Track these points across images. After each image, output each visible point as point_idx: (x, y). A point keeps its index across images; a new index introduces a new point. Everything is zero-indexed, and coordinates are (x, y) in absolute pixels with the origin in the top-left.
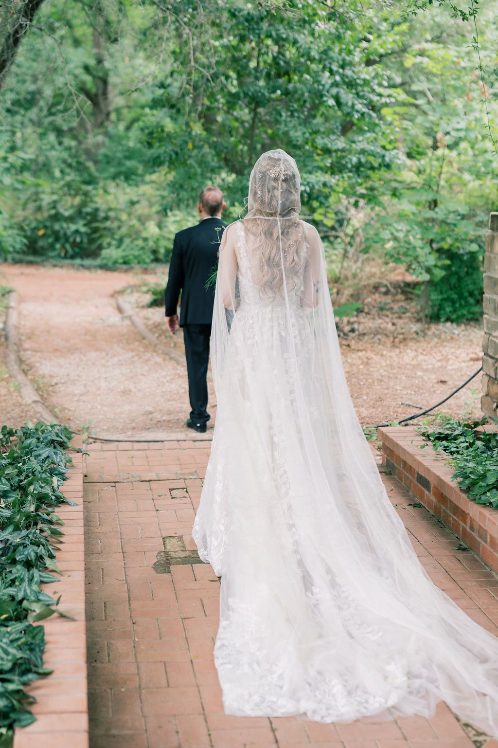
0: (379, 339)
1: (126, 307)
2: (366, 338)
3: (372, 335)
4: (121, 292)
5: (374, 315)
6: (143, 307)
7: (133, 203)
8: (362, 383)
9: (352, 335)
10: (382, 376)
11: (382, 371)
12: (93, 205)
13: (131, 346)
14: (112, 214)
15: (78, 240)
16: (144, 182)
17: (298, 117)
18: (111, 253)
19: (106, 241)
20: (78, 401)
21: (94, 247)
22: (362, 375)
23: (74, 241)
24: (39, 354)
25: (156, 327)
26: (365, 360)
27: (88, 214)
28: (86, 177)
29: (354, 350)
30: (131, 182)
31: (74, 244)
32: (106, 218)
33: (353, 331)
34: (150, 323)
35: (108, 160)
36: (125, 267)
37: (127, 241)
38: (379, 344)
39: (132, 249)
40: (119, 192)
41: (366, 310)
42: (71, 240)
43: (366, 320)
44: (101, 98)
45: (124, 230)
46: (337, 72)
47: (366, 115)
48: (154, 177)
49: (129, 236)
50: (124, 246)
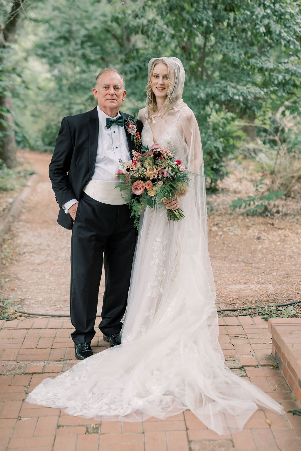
0: (297, 219)
2: (288, 218)
3: (293, 216)
5: (298, 199)
8: (275, 259)
9: (276, 215)
10: (294, 252)
11: (294, 248)
17: (237, 42)
20: (33, 270)
22: (277, 251)
24: (29, 225)
26: (283, 238)
29: (276, 228)
33: (278, 212)
38: (297, 224)
41: (292, 195)
43: (292, 202)
46: (269, 6)
47: (291, 43)
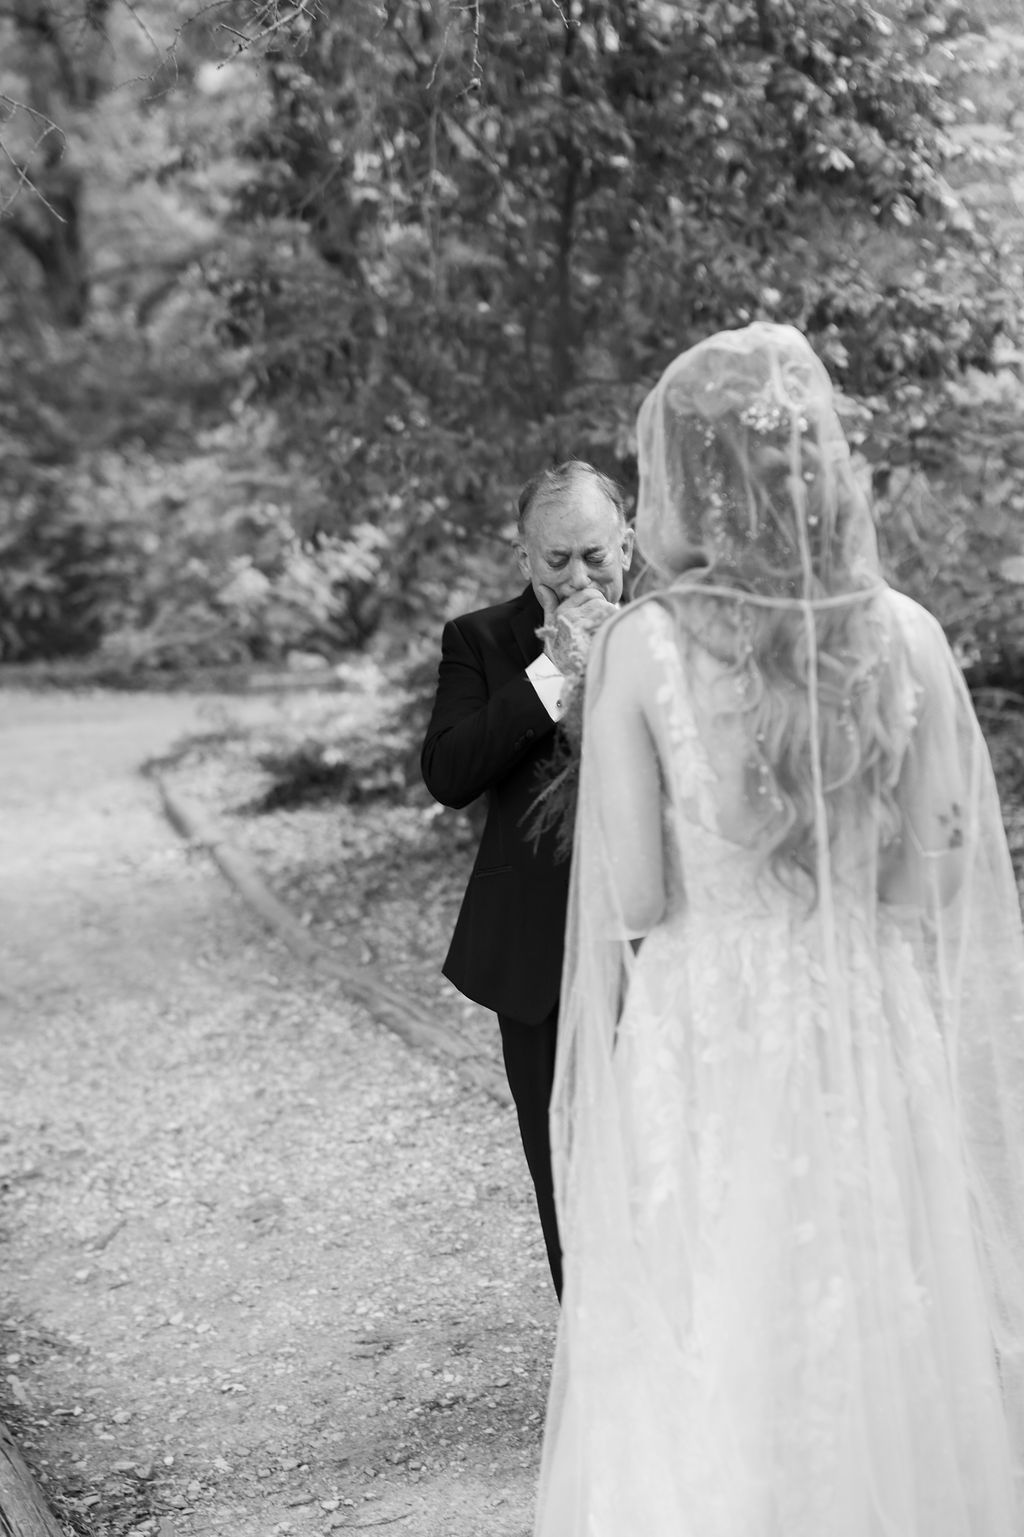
1: (194, 813)
4: (171, 762)
6: (243, 811)
7: (172, 506)
12: (69, 519)
13: (236, 965)
14: (118, 538)
15: (35, 610)
16: (197, 452)
18: (129, 642)
19: (109, 610)
21: (80, 625)
23: (26, 613)
25: (297, 883)
27: (55, 541)
28: (42, 445)
30: (164, 452)
31: (25, 623)
32: (106, 550)
34: (274, 867)
35: (96, 401)
36: (165, 677)
37: (167, 608)
39: (181, 628)
40: (132, 480)
42: (17, 611)
44: (63, 251)
45: (155, 578)
48: (222, 436)
49: (169, 591)
50: (160, 620)
